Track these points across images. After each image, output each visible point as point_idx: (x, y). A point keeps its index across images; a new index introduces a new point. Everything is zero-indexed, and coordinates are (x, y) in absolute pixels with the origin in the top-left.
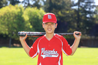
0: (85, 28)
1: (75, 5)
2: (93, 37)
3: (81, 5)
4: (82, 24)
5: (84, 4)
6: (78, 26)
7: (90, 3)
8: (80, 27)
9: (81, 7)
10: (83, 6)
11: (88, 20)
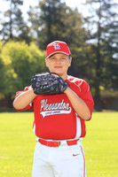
0: (111, 77)
1: (92, 38)
3: (103, 37)
4: (104, 70)
5: (107, 35)
6: (98, 74)
8: (102, 75)
9: (103, 40)
10: (107, 39)
11: (114, 63)
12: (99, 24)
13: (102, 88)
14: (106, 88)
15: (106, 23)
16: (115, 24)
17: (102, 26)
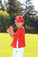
0: (29, 23)
1: (24, 10)
2: (33, 28)
4: (27, 20)
7: (32, 9)
8: (26, 22)
10: (28, 11)
11: (31, 18)
12: (26, 6)
13: (26, 26)
14: (28, 26)
15: (28, 6)
16: (31, 6)
17: (27, 7)
